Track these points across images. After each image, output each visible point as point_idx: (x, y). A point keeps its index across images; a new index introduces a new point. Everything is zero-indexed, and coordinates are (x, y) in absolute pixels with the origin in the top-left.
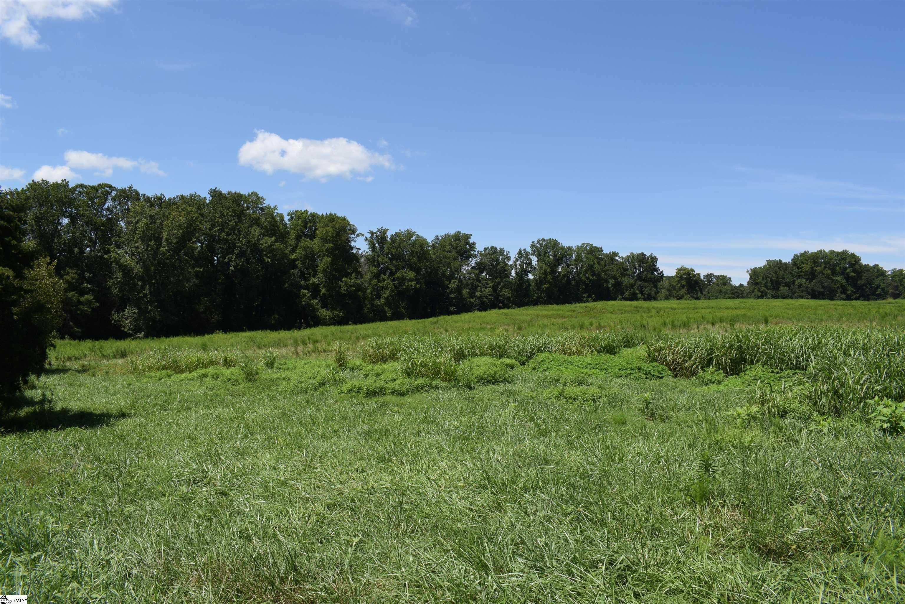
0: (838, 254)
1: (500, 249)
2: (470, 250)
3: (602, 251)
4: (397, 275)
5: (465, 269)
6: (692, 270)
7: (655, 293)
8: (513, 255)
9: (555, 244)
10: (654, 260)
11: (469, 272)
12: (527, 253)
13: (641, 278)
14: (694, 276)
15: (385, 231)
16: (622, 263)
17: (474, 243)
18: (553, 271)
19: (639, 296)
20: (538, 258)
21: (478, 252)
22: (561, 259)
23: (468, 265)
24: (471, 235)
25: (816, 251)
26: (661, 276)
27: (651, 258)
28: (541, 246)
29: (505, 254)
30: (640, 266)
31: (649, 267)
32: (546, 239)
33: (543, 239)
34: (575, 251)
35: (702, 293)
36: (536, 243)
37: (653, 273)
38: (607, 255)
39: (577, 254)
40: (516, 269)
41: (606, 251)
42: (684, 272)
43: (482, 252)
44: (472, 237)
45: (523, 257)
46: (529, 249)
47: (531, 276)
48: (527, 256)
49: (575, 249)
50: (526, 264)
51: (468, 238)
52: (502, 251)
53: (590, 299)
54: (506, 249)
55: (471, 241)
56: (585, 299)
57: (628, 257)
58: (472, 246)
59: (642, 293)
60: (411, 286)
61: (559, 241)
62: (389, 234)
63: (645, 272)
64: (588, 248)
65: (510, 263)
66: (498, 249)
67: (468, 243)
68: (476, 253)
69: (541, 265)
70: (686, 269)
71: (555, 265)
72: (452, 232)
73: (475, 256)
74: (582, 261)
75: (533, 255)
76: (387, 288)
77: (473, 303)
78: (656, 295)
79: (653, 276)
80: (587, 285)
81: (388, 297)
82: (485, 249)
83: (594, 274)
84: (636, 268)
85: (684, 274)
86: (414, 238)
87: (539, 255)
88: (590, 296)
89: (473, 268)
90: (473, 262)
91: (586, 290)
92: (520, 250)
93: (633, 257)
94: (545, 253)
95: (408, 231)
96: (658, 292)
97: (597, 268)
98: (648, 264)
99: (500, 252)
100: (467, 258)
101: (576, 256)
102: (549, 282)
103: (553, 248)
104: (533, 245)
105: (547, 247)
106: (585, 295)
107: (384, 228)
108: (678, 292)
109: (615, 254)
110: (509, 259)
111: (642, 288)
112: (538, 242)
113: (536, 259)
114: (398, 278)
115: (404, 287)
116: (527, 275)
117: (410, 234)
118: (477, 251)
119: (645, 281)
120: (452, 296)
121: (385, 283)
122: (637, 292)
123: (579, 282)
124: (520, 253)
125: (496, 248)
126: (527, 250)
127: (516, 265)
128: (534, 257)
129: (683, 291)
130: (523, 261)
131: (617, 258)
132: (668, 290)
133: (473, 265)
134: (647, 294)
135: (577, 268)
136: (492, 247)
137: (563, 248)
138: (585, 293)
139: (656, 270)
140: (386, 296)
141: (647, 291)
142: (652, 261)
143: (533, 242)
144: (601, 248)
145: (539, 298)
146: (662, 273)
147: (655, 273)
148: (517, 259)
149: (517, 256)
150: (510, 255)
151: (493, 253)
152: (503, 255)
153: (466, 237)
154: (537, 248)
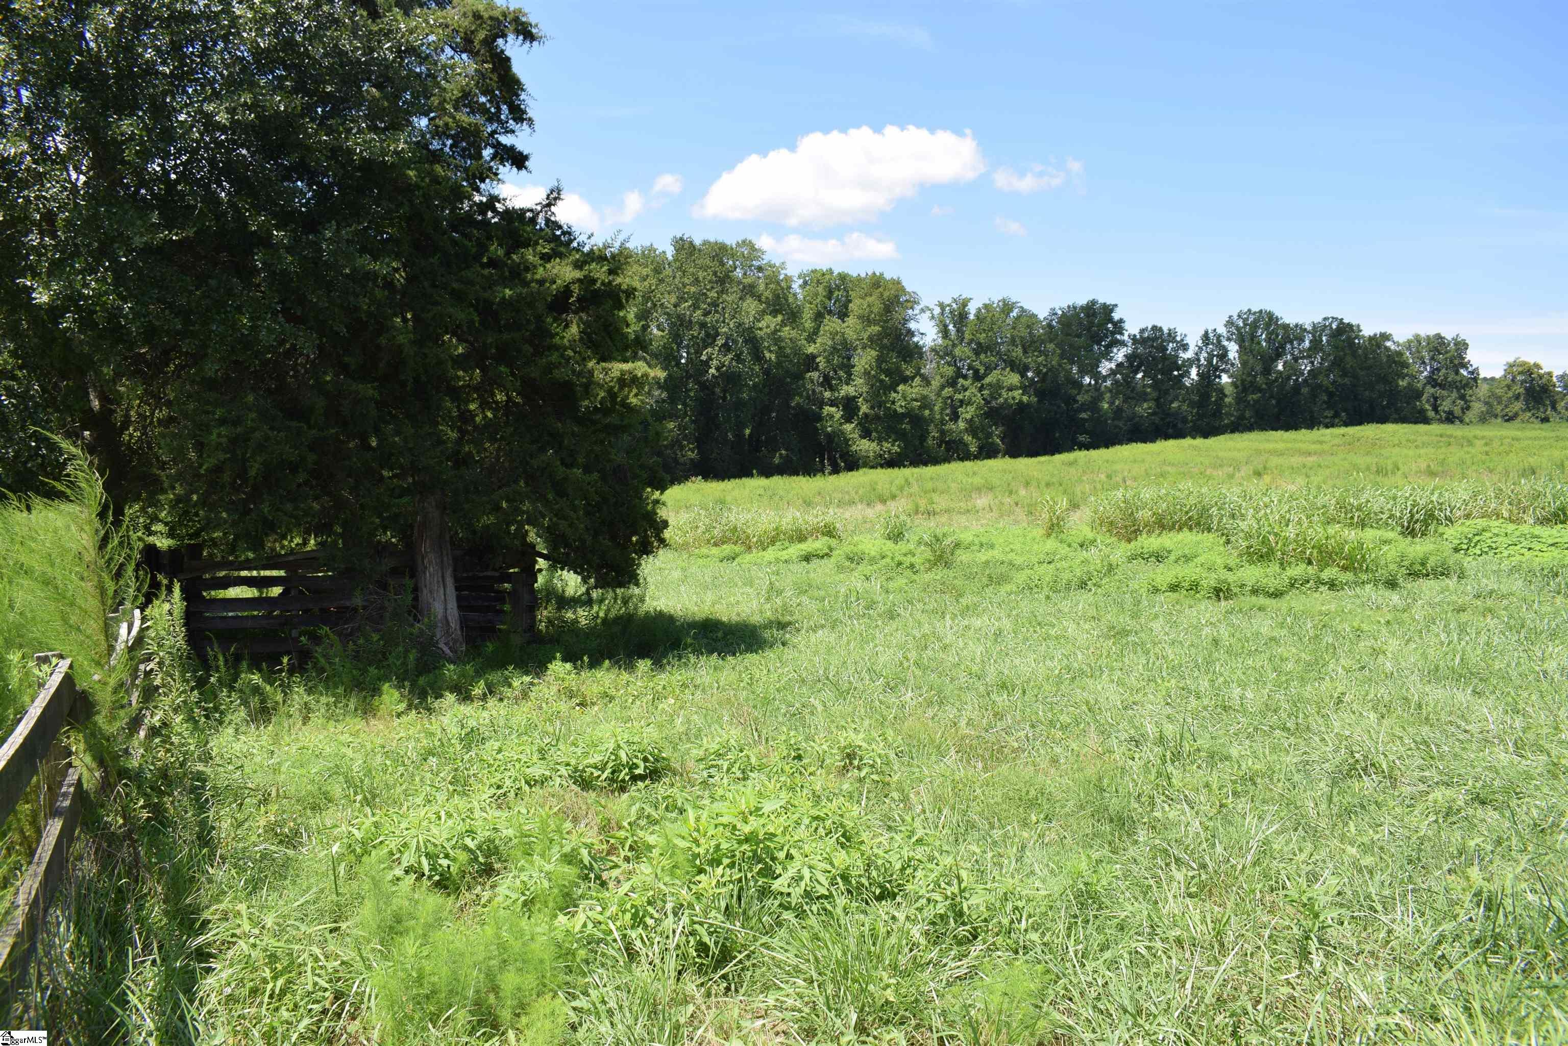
1: (1170, 330)
2: (1113, 333)
3: (1361, 331)
4: (987, 380)
5: (1105, 367)
6: (1537, 366)
7: (1462, 409)
8: (1194, 340)
9: (1270, 319)
10: (1461, 346)
11: (1113, 372)
12: (1218, 337)
13: (1434, 380)
14: (1541, 377)
15: (965, 303)
16: (1400, 354)
17: (1121, 321)
18: (1268, 369)
19: (1431, 414)
20: (1240, 347)
21: (1129, 336)
22: (1282, 346)
23: (1110, 360)
24: (1116, 305)
26: (1474, 377)
27: (1455, 344)
28: (1245, 325)
29: (1178, 339)
30: (1432, 359)
31: (1451, 362)
32: (1253, 310)
33: (1249, 310)
34: (1309, 332)
35: (1554, 408)
36: (1235, 317)
37: (1457, 373)
38: (1371, 339)
39: (1314, 336)
40: (1199, 367)
41: (1368, 331)
42: (1520, 369)
43: (1135, 335)
44: (1117, 310)
45: (1212, 344)
46: (1222, 330)
47: (1225, 379)
48: (1219, 341)
49: (1309, 328)
50: (1217, 356)
51: (1112, 311)
52: (1172, 336)
53: (1337, 421)
54: (1180, 331)
55: (1116, 316)
56: (1327, 420)
57: (1409, 342)
58: (1119, 326)
59: (1435, 409)
60: (1014, 398)
61: (1277, 314)
62: (972, 309)
63: (1443, 371)
64: (1334, 326)
65: (1189, 355)
66: (1166, 331)
67: (1111, 320)
68: (1126, 338)
69: (1245, 358)
70: (1524, 364)
71: (1271, 357)
72: (1082, 300)
73: (1123, 344)
74: (1321, 350)
75: (1229, 339)
76: (969, 403)
77: (1121, 429)
78: (1464, 413)
79: (1458, 378)
80: (1331, 395)
81: (971, 420)
82: (1142, 331)
83: (1345, 374)
84: (1424, 363)
85: (1520, 373)
86: (1014, 314)
87: (1241, 341)
88: (1336, 415)
89: (1119, 365)
90: (1120, 355)
91: (1330, 405)
92: (1206, 333)
93: (1419, 342)
94: (1253, 337)
95: (1004, 300)
96: (1468, 408)
97: (1350, 362)
98: (1448, 355)
99: (1169, 334)
100: (1109, 346)
101: (1311, 341)
102: (1260, 390)
103: (1268, 325)
104: (1230, 323)
105: (1255, 326)
106: (1329, 413)
107: (963, 297)
108: (1506, 406)
109: (1385, 337)
110: (1185, 347)
111: (1436, 399)
112: (1239, 316)
113: (1236, 347)
114: (990, 385)
115: (1002, 400)
116: (1220, 377)
117: (1007, 307)
118: (1126, 334)
119: (1442, 386)
120: (1084, 415)
121: (967, 393)
122: (1427, 407)
123: (1316, 389)
124: (1206, 337)
125: (1161, 329)
126: (1219, 331)
127: (1199, 360)
128: (1233, 343)
129: (1518, 406)
130: (1212, 351)
131: (1388, 344)
132: (1486, 403)
133: (1120, 360)
134: (1445, 412)
135: (1312, 363)
136: (1154, 328)
137: (1286, 327)
138: (1328, 408)
139: (1464, 366)
140: (968, 416)
141: (1445, 406)
142: (1457, 350)
143: (1230, 317)
144: (1358, 326)
145: (1241, 417)
146: (1475, 372)
147: (1462, 371)
148: (1200, 348)
149: (1200, 343)
150: (1187, 340)
151: (1155, 339)
152: (1173, 340)
153: (1108, 310)
154: (1238, 328)
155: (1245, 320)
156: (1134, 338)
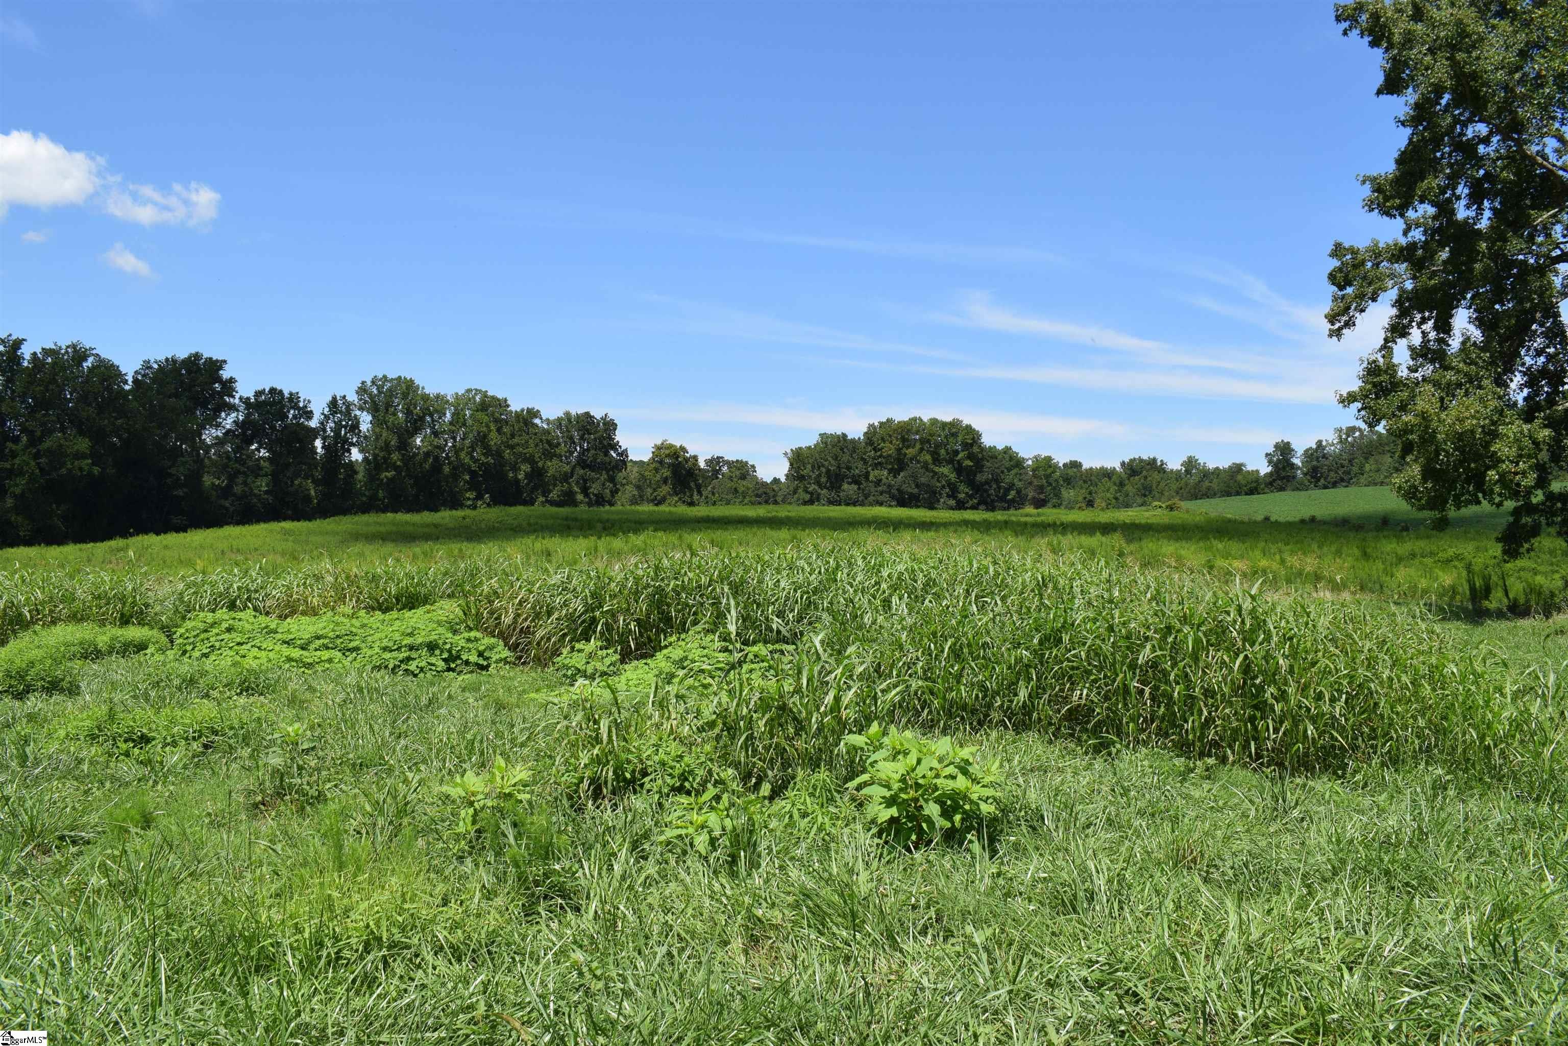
0: (944, 425)
1: (291, 394)
2: (221, 394)
3: (508, 406)
4: (47, 444)
5: (209, 435)
6: (683, 449)
7: (611, 492)
8: (319, 407)
9: (408, 387)
10: (610, 426)
11: (220, 442)
12: (348, 405)
13: (584, 461)
14: (687, 460)
15: (18, 344)
16: (547, 432)
17: (232, 380)
18: (404, 445)
19: (580, 497)
20: (374, 416)
21: (241, 398)
22: (422, 419)
23: (218, 425)
24: (225, 362)
25: (906, 419)
26: (623, 461)
27: (604, 424)
28: (380, 392)
29: (301, 405)
30: (582, 438)
31: (601, 442)
32: (390, 376)
33: (385, 377)
34: (451, 404)
35: (700, 493)
36: (369, 383)
37: (606, 454)
38: (518, 415)
39: (456, 409)
40: (324, 439)
41: (515, 406)
42: (667, 452)
43: (248, 399)
44: (226, 367)
45: (341, 412)
46: (352, 397)
47: (356, 455)
48: (349, 410)
49: (451, 400)
50: (345, 427)
51: (221, 368)
52: (293, 399)
53: (480, 503)
54: (302, 395)
55: (225, 374)
56: (469, 503)
57: (559, 420)
58: (229, 386)
59: (585, 491)
60: (81, 469)
61: (417, 382)
62: (26, 351)
63: (593, 452)
64: (478, 399)
65: (312, 424)
66: (286, 395)
67: (219, 379)
68: (237, 401)
69: (378, 430)
70: (671, 446)
71: (407, 431)
72: (182, 354)
73: (233, 408)
74: (464, 425)
75: (361, 409)
76: (21, 473)
77: (227, 509)
78: (613, 496)
79: (607, 459)
80: (473, 474)
81: (23, 494)
82: (258, 394)
83: (488, 451)
84: (574, 443)
85: (668, 456)
86: (88, 363)
87: (374, 409)
88: (479, 497)
89: (228, 433)
90: (229, 421)
91: (473, 485)
92: (334, 400)
93: (569, 420)
94: (388, 405)
95: (74, 346)
96: (617, 491)
97: (494, 439)
98: (597, 435)
99: (291, 399)
100: (216, 410)
101: (453, 415)
102: (396, 468)
103: (405, 396)
104: (362, 390)
105: (391, 393)
106: (470, 495)
107: (14, 337)
108: (655, 490)
109: (533, 413)
110: (309, 415)
111: (585, 481)
112: (373, 382)
113: (369, 418)
114: (49, 450)
115: (64, 471)
116: (349, 451)
117: (79, 354)
118: (237, 396)
119: (591, 467)
120: (180, 492)
121: (17, 461)
122: (576, 489)
123: (458, 468)
124: (333, 403)
125: (281, 392)
126: (349, 398)
127: (324, 430)
128: (365, 413)
129: (665, 489)
130: (341, 421)
131: (537, 421)
132: (638, 487)
133: (228, 427)
134: (595, 495)
135: (454, 438)
136: (273, 391)
137: (425, 397)
138: (470, 489)
139: (614, 446)
140: (18, 491)
141: (595, 488)
142: (606, 430)
143: (363, 383)
144: (506, 400)
145: (374, 498)
146: (624, 453)
147: (612, 453)
148: (327, 417)
149: (326, 411)
150: (312, 407)
151: (274, 403)
152: (296, 407)
153: (215, 366)
154: (371, 396)
155: (379, 388)
156: (246, 401)
